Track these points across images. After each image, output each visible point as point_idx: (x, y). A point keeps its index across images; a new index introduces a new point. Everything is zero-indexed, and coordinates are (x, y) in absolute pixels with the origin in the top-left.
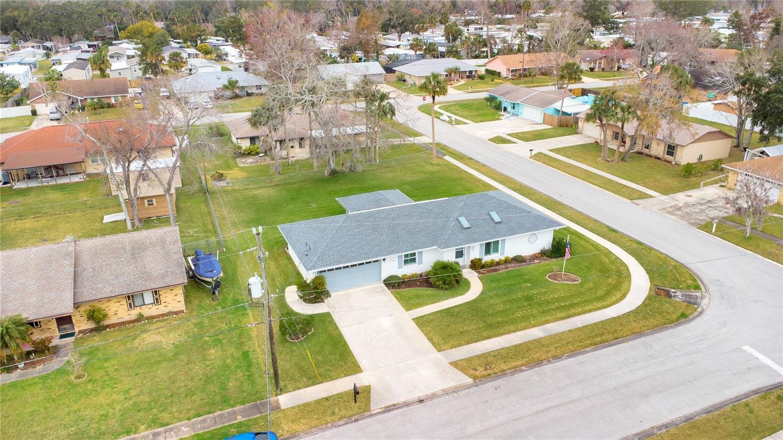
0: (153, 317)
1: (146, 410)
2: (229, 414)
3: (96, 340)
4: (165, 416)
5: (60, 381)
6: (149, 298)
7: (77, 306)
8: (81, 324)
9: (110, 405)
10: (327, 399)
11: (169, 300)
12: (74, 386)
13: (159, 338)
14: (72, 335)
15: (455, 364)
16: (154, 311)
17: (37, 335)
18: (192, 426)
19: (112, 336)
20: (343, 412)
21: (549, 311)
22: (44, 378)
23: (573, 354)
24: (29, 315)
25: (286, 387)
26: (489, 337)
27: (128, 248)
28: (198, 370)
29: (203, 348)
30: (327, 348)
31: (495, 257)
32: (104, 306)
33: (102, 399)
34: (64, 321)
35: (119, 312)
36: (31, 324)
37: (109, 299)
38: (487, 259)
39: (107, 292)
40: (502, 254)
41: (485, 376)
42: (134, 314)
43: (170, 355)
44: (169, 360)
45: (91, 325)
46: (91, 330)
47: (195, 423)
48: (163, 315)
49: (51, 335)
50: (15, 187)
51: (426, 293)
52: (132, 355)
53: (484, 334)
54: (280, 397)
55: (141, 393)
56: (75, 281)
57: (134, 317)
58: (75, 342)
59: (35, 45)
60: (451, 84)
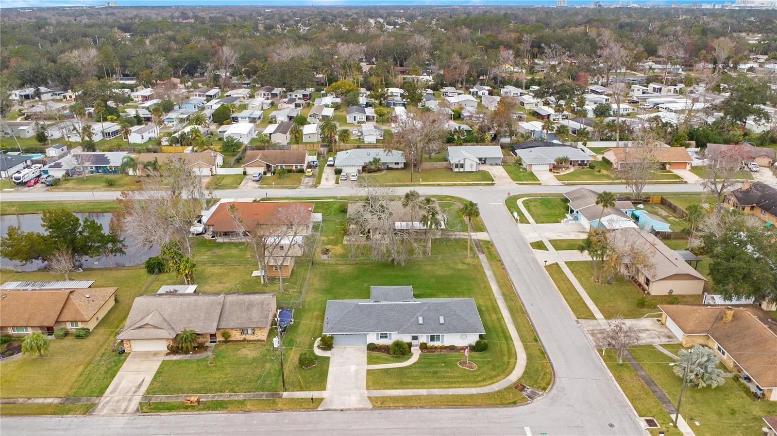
0: (250, 341)
1: (231, 384)
2: (261, 394)
3: (224, 347)
4: (237, 389)
5: (204, 364)
6: (250, 331)
7: (218, 329)
8: (220, 338)
9: (219, 379)
10: (302, 399)
11: (259, 334)
12: (208, 367)
13: (248, 352)
14: (215, 342)
15: (369, 398)
16: (252, 338)
17: (201, 340)
18: (245, 396)
19: (231, 346)
20: (306, 406)
21: (439, 382)
22: (198, 360)
23: (432, 407)
24: (198, 331)
25: (289, 389)
26: (397, 389)
27: (246, 304)
28: (258, 372)
29: (265, 362)
30: (317, 375)
31: (436, 344)
32: (230, 331)
33: (217, 375)
34: (213, 336)
35: (236, 336)
36: (198, 335)
37: (232, 329)
38: (431, 344)
39: (232, 325)
40: (443, 342)
41: (379, 407)
42: (243, 337)
43: (250, 362)
44: (248, 364)
45: (222, 339)
46: (223, 342)
47: (246, 395)
48: (255, 341)
49: (205, 340)
50: (217, 241)
51: (384, 357)
52: (235, 358)
53: (395, 387)
54: (284, 393)
55: (232, 377)
56: (220, 317)
57: (242, 339)
58: (215, 346)
59: (266, 93)
60: (558, 173)
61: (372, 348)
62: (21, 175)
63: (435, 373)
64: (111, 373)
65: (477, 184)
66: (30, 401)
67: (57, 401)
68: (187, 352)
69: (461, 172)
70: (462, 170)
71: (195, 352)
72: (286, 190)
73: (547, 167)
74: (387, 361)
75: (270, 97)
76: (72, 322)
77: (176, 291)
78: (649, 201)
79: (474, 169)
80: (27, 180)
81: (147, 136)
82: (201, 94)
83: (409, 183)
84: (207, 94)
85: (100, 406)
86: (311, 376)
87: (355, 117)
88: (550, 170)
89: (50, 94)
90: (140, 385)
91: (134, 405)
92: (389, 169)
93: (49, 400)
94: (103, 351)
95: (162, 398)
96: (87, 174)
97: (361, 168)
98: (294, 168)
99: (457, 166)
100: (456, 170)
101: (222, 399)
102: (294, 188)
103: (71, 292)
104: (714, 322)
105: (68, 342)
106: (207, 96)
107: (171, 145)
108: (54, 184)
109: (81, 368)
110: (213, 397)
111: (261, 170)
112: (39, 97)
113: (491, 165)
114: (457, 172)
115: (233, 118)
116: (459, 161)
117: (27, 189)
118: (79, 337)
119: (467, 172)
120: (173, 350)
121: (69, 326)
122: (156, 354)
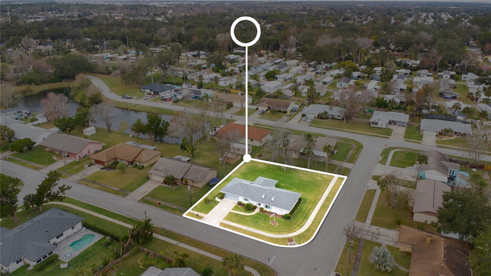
0: (195, 187)
2: (183, 208)
3: (184, 186)
6: (196, 183)
7: (183, 178)
8: (184, 182)
11: (199, 184)
14: (182, 183)
16: (196, 185)
25: (194, 209)
35: (190, 183)
36: (175, 178)
37: (189, 180)
39: (189, 178)
40: (270, 209)
42: (193, 184)
46: (185, 184)
49: (177, 181)
51: (241, 209)
56: (186, 173)
58: (181, 185)
59: (305, 64)
60: (441, 138)
61: (240, 203)
62: (164, 96)
63: (257, 222)
64: (140, 185)
65: (378, 136)
66: (110, 187)
67: (118, 189)
68: (169, 185)
69: (375, 127)
70: (376, 126)
71: (172, 185)
72: (271, 121)
73: (435, 134)
74: (241, 211)
75: (307, 66)
76: (139, 162)
77: (180, 159)
78: (484, 168)
79: (384, 127)
80: (167, 98)
81: (228, 83)
82: (271, 61)
83: (337, 129)
84: (274, 62)
85: (129, 195)
86: (206, 207)
87: (341, 84)
88: (437, 135)
89: (204, 55)
90: (146, 192)
91: (139, 198)
92: (333, 118)
93: (116, 189)
94: (143, 176)
95: (149, 199)
96: (191, 99)
97: (316, 116)
98: (282, 110)
99: (373, 123)
100: (373, 125)
101: (168, 205)
102: (275, 121)
103: (143, 150)
104: (421, 242)
105: (135, 169)
106: (275, 63)
107: (236, 89)
108: (176, 102)
109: (133, 180)
110: (166, 204)
111: (265, 109)
112: (199, 57)
113: (399, 126)
114: (372, 127)
115: (276, 77)
116: (375, 120)
117: (165, 102)
118: (139, 168)
119: (379, 128)
120: (165, 182)
121: (138, 163)
122: (159, 182)
